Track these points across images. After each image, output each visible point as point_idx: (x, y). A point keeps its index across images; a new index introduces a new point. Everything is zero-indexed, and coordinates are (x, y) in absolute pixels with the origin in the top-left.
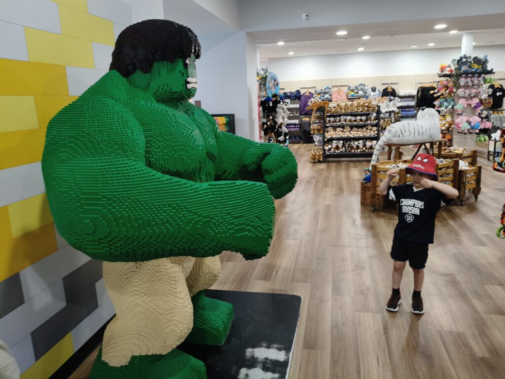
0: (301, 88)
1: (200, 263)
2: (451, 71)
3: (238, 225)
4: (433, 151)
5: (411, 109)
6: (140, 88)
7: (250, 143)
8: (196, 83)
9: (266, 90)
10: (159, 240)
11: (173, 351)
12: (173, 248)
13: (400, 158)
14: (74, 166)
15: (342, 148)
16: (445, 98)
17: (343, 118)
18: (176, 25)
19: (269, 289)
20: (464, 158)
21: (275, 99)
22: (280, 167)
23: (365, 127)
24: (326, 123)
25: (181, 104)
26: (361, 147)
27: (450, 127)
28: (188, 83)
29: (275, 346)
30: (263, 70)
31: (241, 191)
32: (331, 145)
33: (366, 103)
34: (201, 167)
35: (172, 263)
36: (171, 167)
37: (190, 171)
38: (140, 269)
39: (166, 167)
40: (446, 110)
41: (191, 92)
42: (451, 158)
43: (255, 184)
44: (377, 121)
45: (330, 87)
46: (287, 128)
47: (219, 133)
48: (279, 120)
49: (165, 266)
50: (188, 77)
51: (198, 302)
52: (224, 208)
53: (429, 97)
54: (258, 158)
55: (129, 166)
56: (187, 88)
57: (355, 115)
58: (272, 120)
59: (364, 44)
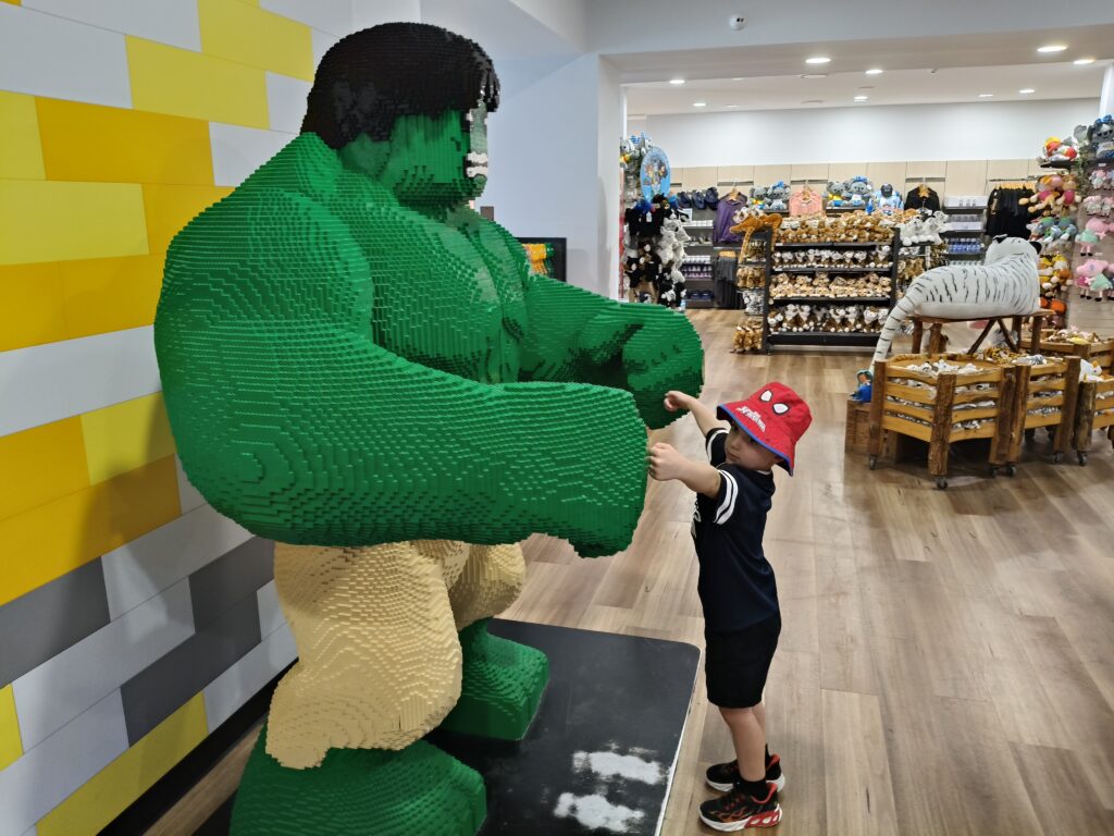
0: (719, 184)
1: (481, 558)
2: (1073, 154)
3: (565, 479)
4: (1019, 337)
5: (973, 240)
6: (366, 172)
7: (600, 303)
8: (485, 165)
9: (638, 186)
10: (396, 503)
11: (417, 743)
12: (427, 520)
13: (941, 349)
14: (222, 337)
15: (807, 322)
16: (1054, 216)
17: (812, 253)
18: (447, 36)
19: (627, 627)
20: (1093, 355)
21: (658, 206)
22: (664, 357)
23: (864, 276)
24: (773, 263)
25: (453, 210)
26: (852, 321)
27: (1064, 283)
28: (469, 164)
29: (638, 750)
30: (634, 140)
31: (575, 404)
32: (784, 314)
33: (867, 221)
34: (489, 351)
35: (421, 554)
36: (427, 348)
37: (466, 359)
38: (353, 564)
39: (417, 346)
40: (1054, 244)
41: (475, 186)
42: (1061, 353)
43: (606, 392)
44: (891, 264)
45: (788, 183)
46: (684, 273)
47: (532, 278)
48: (667, 255)
49: (406, 560)
50: (469, 151)
51: (474, 645)
52: (537, 440)
53: (1016, 214)
54: (614, 336)
55: (339, 341)
56: (465, 175)
57: (842, 249)
58: (651, 252)
59: (869, 86)
